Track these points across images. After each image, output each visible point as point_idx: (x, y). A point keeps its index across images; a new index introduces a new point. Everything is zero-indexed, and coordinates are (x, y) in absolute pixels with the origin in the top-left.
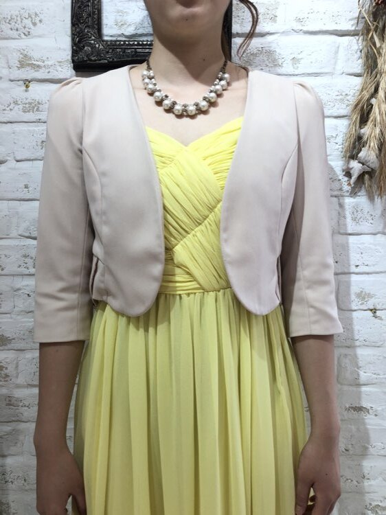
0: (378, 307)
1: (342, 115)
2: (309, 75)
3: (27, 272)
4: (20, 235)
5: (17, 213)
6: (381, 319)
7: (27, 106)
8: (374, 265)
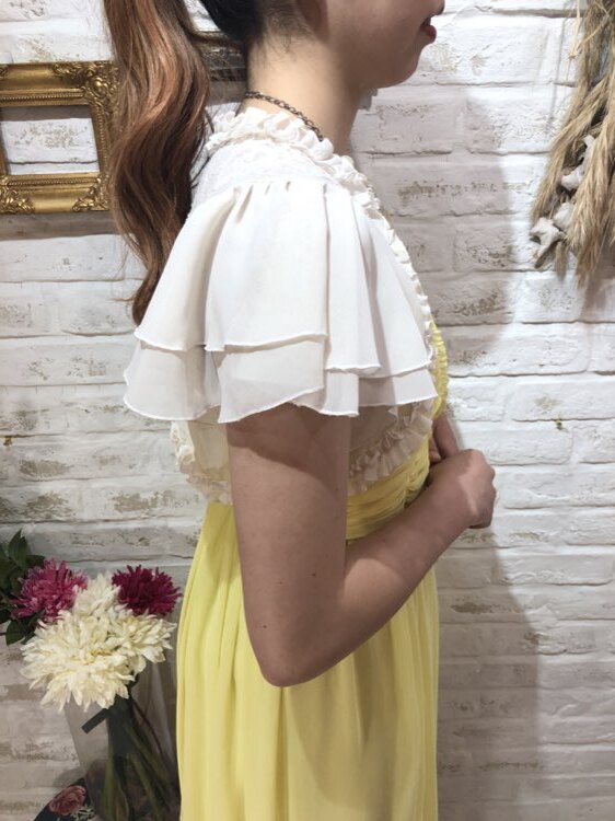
1: (540, 150)
2: (497, 84)
3: (80, 381)
4: (66, 332)
5: (57, 300)
7: (53, 136)
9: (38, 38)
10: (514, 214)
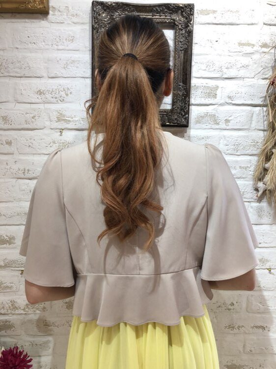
0: (272, 267)
1: (254, 154)
2: (235, 129)
6: (273, 274)
7: (61, 144)
8: (270, 243)
9: (60, 109)
10: (244, 178)
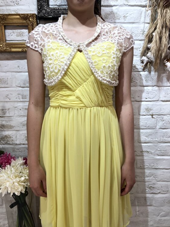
0: (154, 114)
2: (130, 23)
4: (16, 86)
5: (15, 77)
6: (155, 118)
7: (18, 34)
8: (153, 98)
10: (136, 56)
